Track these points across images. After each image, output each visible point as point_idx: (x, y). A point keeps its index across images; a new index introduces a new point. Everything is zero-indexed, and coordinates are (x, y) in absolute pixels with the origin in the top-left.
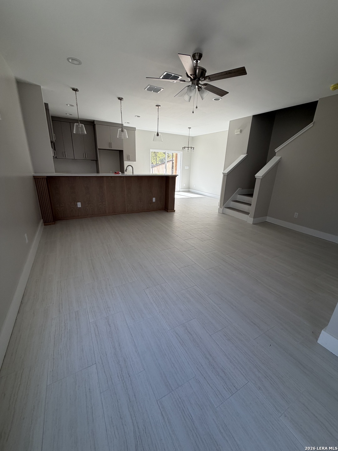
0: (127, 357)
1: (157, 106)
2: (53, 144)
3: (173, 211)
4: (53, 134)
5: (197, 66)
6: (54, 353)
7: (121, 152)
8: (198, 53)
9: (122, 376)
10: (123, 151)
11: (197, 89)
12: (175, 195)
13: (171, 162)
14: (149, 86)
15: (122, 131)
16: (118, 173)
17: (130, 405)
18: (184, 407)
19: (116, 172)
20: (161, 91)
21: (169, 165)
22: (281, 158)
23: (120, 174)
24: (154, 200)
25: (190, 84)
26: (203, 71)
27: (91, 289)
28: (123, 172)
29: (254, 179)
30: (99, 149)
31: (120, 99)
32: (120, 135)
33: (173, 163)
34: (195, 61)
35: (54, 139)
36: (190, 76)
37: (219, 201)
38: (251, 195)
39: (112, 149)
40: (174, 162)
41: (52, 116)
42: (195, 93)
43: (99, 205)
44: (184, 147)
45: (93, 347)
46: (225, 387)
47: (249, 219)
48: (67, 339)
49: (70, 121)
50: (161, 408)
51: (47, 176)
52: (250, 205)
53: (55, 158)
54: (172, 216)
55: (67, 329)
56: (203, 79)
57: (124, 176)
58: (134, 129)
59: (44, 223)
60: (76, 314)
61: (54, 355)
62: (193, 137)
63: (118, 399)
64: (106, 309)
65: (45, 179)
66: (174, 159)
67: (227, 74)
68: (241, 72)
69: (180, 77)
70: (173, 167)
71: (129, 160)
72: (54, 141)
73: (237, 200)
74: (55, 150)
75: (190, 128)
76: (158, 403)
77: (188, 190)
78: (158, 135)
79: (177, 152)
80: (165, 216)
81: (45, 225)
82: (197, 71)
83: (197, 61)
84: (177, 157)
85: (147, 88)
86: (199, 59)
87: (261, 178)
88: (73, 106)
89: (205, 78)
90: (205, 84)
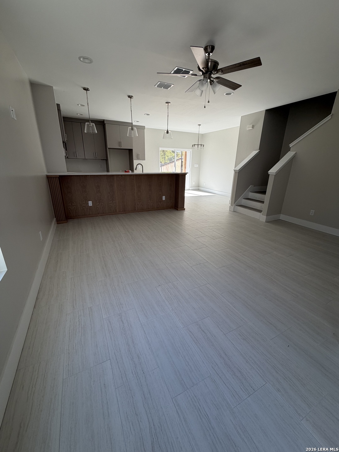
0: (141, 354)
1: (166, 103)
2: (65, 144)
3: (183, 209)
4: (65, 134)
5: (209, 59)
6: (69, 348)
7: (130, 151)
8: (210, 45)
9: (136, 373)
10: (132, 149)
11: (209, 83)
12: (185, 194)
13: (181, 161)
14: (159, 83)
15: (132, 129)
16: (128, 172)
17: (145, 401)
18: (200, 406)
19: (126, 171)
20: (171, 87)
21: (179, 163)
22: (296, 153)
23: (130, 173)
24: (164, 198)
25: (202, 77)
26: (215, 64)
27: (104, 286)
28: (133, 171)
29: (268, 176)
30: (109, 148)
31: (130, 97)
32: (130, 133)
33: (182, 162)
34: (207, 54)
35: (65, 139)
36: (202, 69)
37: (230, 199)
38: (264, 192)
39: (121, 148)
40: (183, 160)
41: (63, 117)
42: (207, 87)
43: (110, 204)
44: (194, 145)
45: (107, 343)
46: (241, 387)
47: (262, 217)
48: (82, 334)
49: (81, 121)
50: (176, 406)
51: (59, 175)
52: (263, 202)
53: (67, 158)
54: (182, 215)
55: (81, 325)
56: (216, 72)
57: (134, 175)
58: (143, 128)
59: (57, 221)
60: (90, 310)
61: (69, 350)
62: (202, 135)
63: (133, 396)
64: (119, 306)
65: (58, 178)
66: (183, 157)
67: (240, 66)
68: (256, 62)
69: (191, 71)
70: (182, 166)
71: (138, 158)
72: (66, 141)
73: (249, 198)
74: (66, 150)
75: (200, 125)
76: (173, 401)
77: (198, 188)
78: (168, 132)
79: (186, 150)
80: (174, 214)
81: (57, 224)
82: (209, 64)
83: (209, 54)
84: (186, 155)
85: (157, 85)
86: (212, 52)
87: (275, 174)
88: (84, 106)
89: (218, 71)
90: (217, 78)
